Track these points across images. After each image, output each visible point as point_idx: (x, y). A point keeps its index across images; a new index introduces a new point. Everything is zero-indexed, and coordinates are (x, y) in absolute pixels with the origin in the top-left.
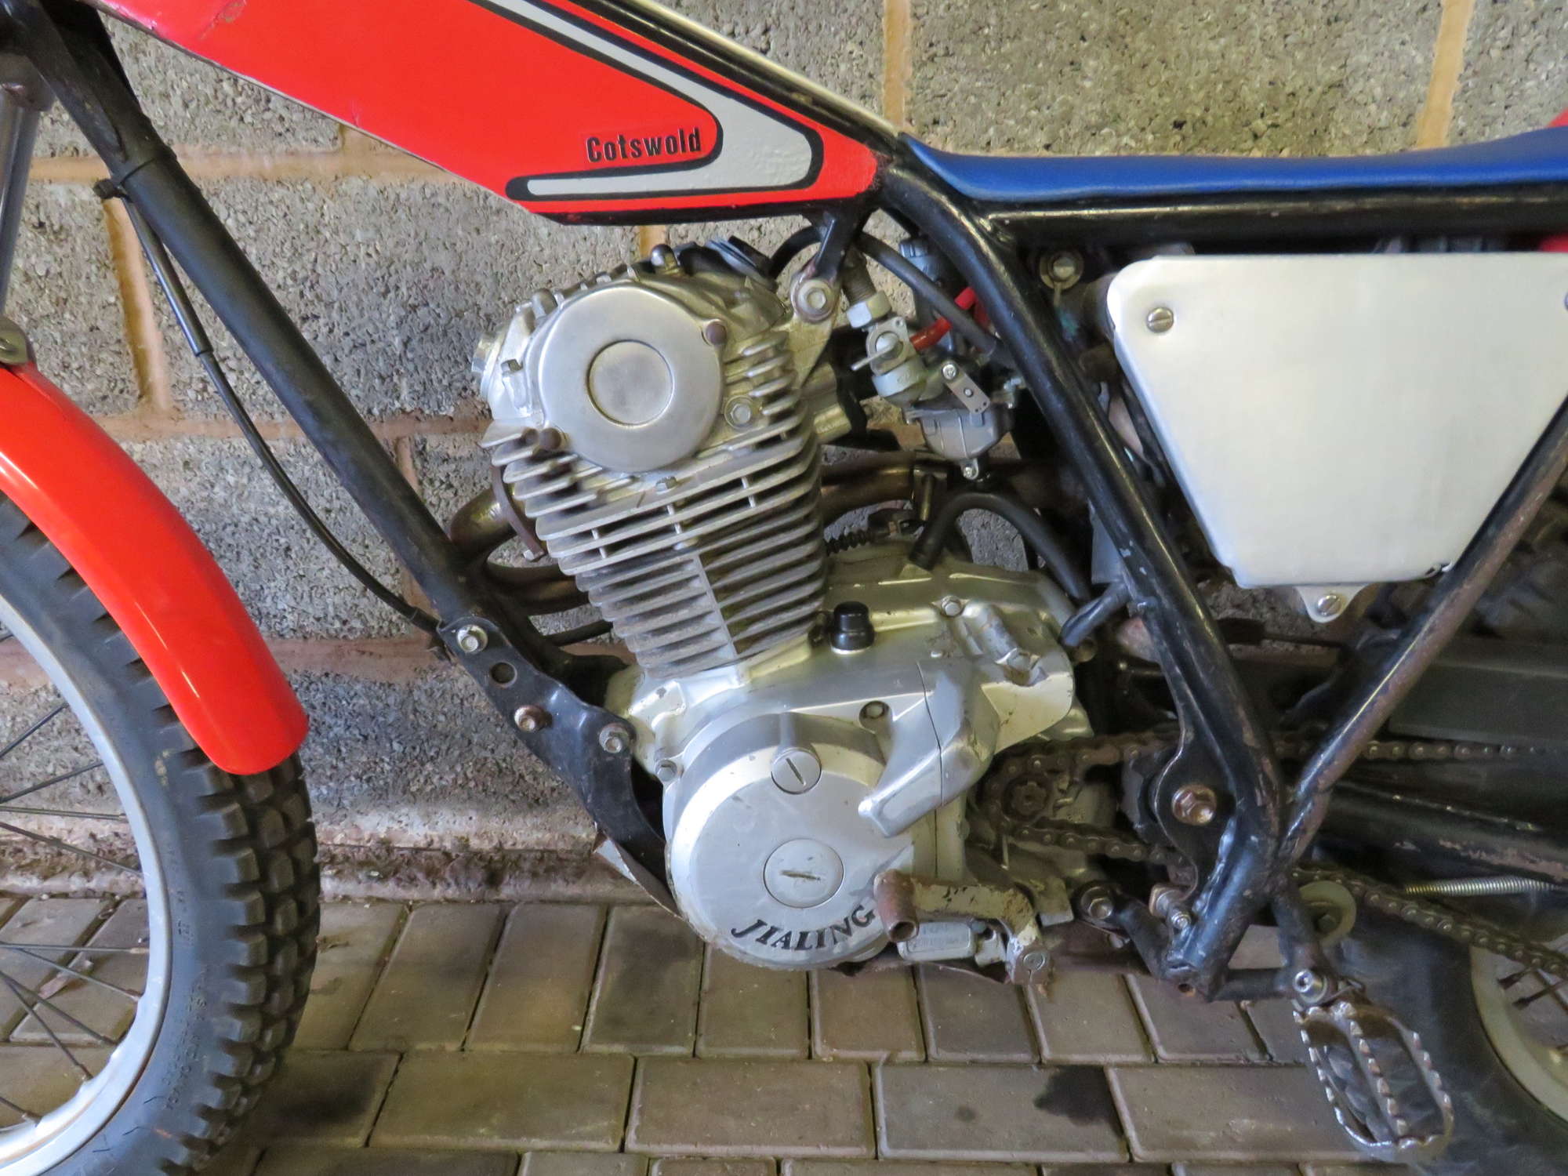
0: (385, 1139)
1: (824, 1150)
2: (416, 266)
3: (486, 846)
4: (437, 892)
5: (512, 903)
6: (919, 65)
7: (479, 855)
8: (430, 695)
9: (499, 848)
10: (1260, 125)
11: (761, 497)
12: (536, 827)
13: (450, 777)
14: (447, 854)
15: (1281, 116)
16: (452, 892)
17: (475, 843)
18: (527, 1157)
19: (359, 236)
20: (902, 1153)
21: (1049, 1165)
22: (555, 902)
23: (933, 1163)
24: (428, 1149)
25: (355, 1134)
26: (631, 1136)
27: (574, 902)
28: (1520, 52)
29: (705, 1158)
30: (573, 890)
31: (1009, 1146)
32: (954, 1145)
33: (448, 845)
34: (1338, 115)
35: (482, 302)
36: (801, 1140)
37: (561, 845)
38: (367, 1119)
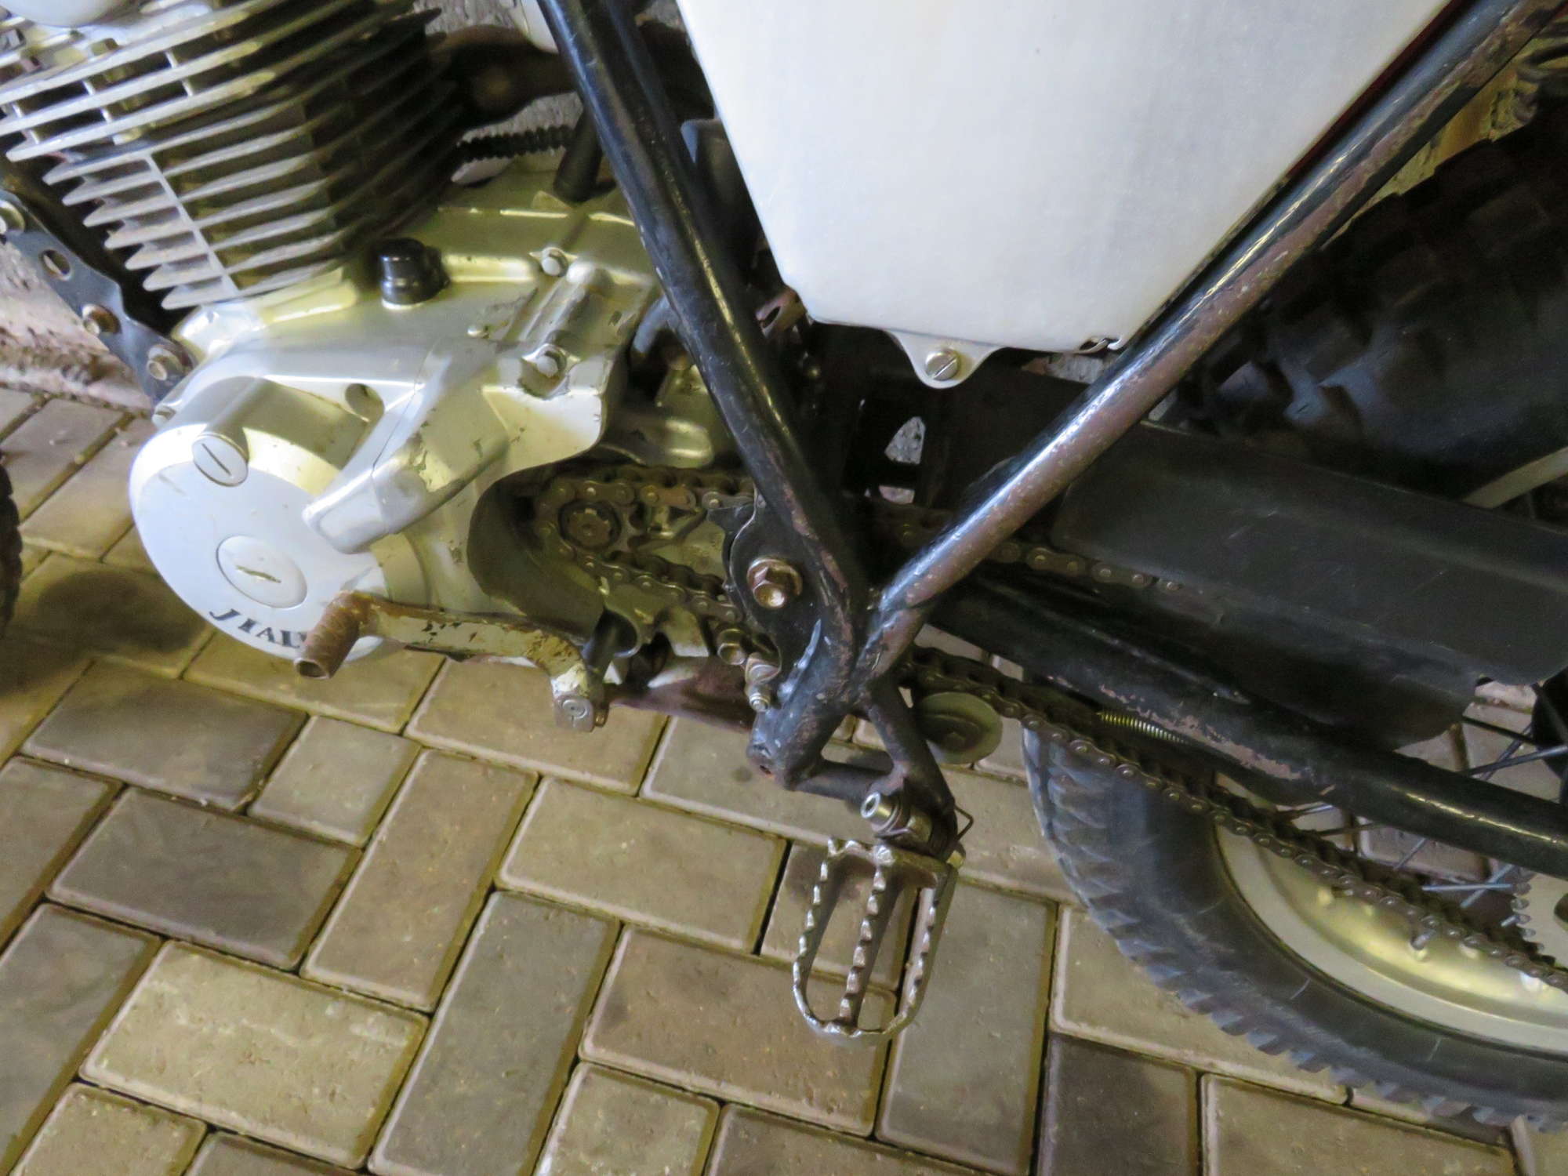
0: (197, 676)
1: (586, 777)
11: (204, 80)
18: (314, 719)
20: (662, 797)
21: (800, 842)
23: (688, 813)
24: (231, 694)
25: (173, 665)
26: (415, 721)
29: (473, 758)
31: (768, 815)
32: (715, 802)
36: (570, 763)
38: (187, 654)
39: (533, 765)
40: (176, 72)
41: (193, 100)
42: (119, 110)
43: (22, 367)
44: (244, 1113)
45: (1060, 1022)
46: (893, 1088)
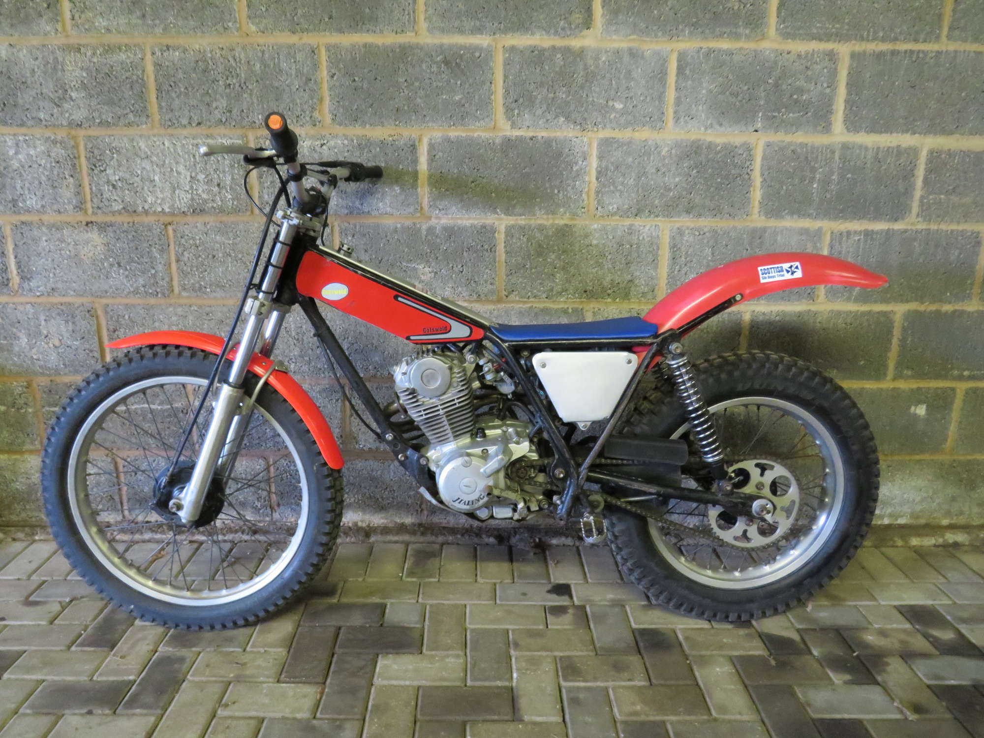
0: (343, 600)
1: (479, 602)
2: (354, 332)
3: (364, 525)
4: (348, 540)
5: (373, 543)
6: (507, 276)
7: (361, 528)
8: (348, 469)
9: (368, 526)
10: (609, 291)
11: (459, 403)
12: (382, 518)
13: (353, 500)
14: (350, 528)
15: (615, 289)
16: (353, 540)
17: (360, 524)
18: (388, 604)
19: (338, 322)
20: (503, 603)
21: (549, 605)
22: (390, 542)
23: (512, 605)
24: (357, 602)
25: (333, 599)
26: (420, 599)
27: (396, 542)
28: (683, 272)
29: (443, 604)
30: (396, 538)
31: (537, 601)
32: (519, 601)
33: (350, 525)
34: (632, 289)
35: (374, 342)
36: (473, 600)
37: (390, 525)
38: (337, 596)
39: (463, 602)
40: (456, 401)
41: (457, 405)
42: (443, 409)
43: (224, 535)
44: (426, 680)
45: (634, 626)
46: (598, 645)
